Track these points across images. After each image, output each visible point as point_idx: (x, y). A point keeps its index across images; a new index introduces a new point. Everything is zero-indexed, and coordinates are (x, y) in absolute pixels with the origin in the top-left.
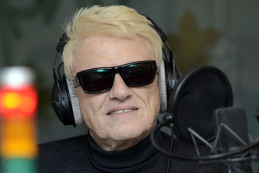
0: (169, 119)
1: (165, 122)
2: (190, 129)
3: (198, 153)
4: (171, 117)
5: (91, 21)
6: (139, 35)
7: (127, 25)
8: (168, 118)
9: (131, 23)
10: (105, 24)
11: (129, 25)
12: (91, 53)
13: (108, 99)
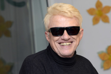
5: (57, 10)
6: (75, 17)
7: (71, 12)
9: (72, 12)
10: (63, 12)
12: (57, 21)
13: (60, 38)
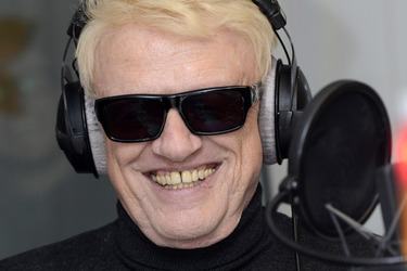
0: (293, 189)
1: (284, 193)
2: (329, 207)
3: (347, 252)
4: (295, 184)
6: (225, 29)
8: (289, 187)
10: (154, 9)
11: (203, 9)
12: (127, 60)
